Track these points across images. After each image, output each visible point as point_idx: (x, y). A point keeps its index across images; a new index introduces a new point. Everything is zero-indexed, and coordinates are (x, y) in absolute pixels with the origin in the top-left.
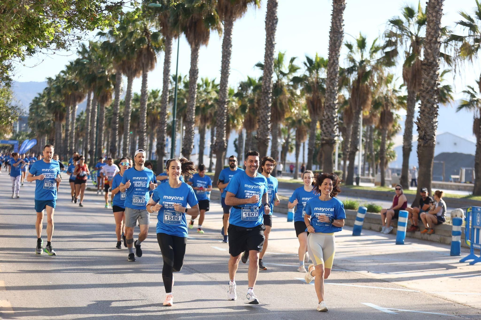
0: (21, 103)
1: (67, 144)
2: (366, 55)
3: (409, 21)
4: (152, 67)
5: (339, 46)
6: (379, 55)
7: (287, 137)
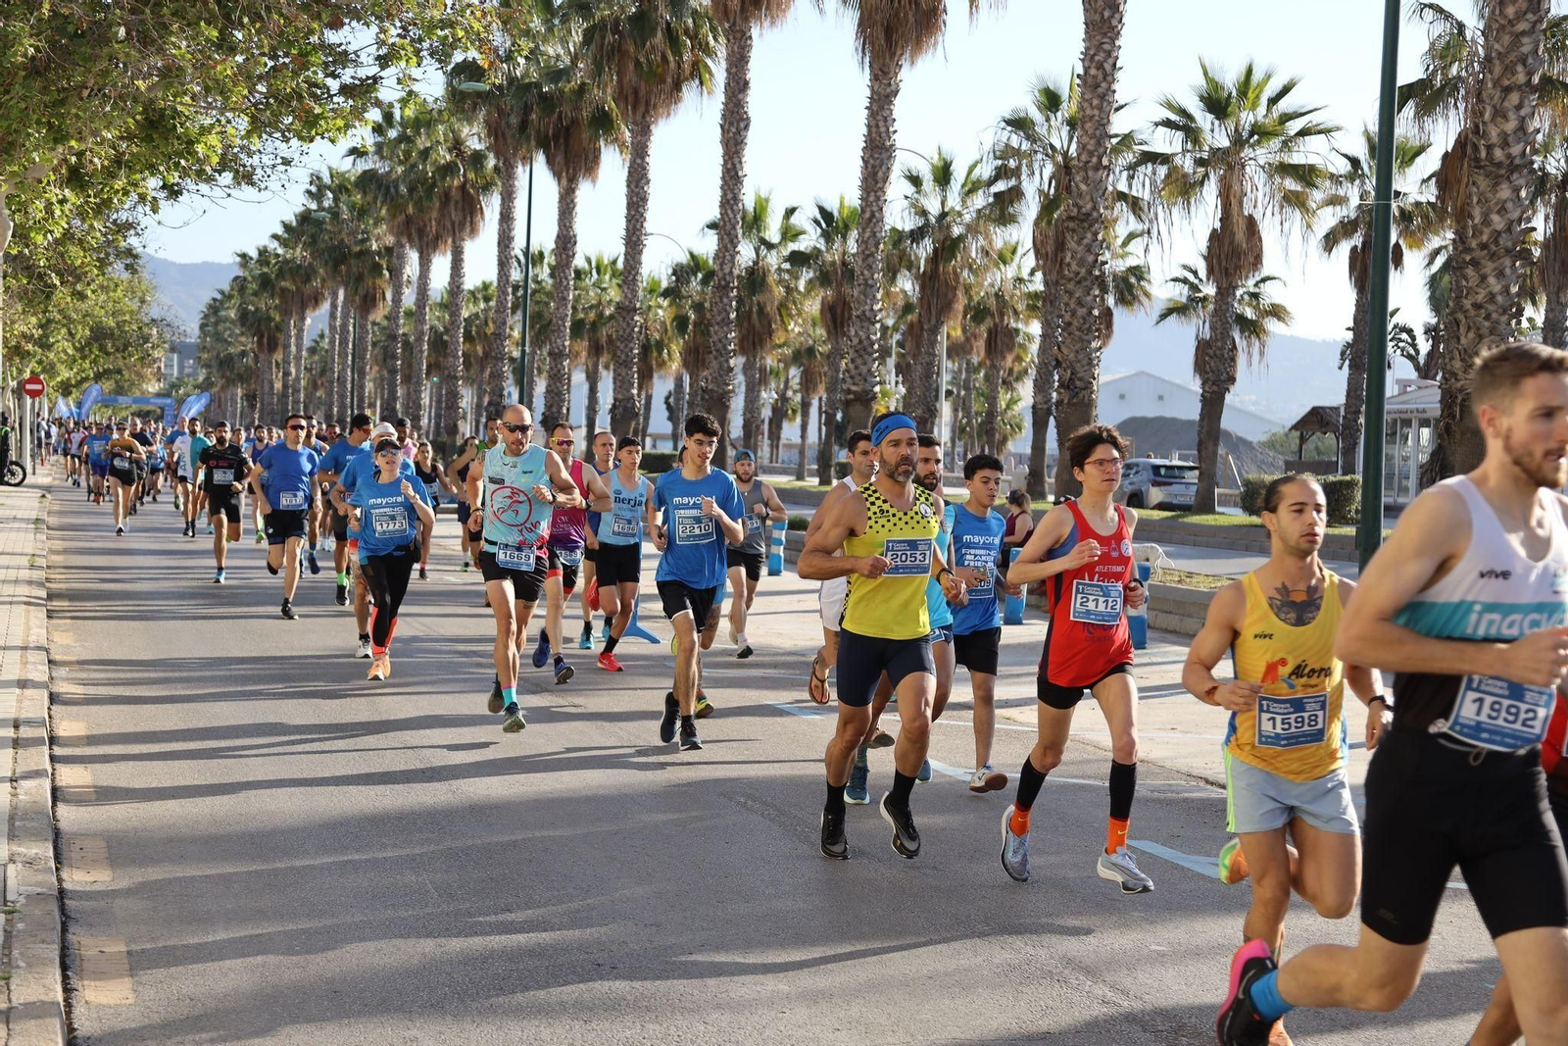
0: (173, 311)
1: (287, 404)
2: (954, 201)
3: (1048, 120)
4: (474, 232)
5: (886, 179)
6: (980, 200)
7: (782, 386)
